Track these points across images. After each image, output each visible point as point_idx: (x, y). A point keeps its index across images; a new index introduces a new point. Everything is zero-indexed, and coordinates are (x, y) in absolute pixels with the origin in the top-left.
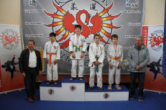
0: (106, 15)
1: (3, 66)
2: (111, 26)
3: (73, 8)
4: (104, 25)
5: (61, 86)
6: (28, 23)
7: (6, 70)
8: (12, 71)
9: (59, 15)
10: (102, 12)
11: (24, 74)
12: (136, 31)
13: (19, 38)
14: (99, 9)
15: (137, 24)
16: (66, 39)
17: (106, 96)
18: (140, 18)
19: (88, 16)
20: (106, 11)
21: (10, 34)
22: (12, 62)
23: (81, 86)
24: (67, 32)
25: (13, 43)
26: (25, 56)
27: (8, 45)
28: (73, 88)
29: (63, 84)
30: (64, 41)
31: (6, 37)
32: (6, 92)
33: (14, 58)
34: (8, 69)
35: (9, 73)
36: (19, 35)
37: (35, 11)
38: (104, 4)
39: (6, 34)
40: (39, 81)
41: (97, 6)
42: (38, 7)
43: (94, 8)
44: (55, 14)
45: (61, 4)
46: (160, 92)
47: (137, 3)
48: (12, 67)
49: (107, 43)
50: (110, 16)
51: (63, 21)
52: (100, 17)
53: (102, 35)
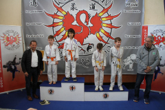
1: (4, 66)
2: (111, 26)
4: (104, 25)
6: (29, 24)
7: (8, 70)
8: (14, 71)
11: (26, 73)
13: (21, 39)
14: (99, 9)
15: (137, 24)
17: (106, 96)
19: (88, 16)
21: (11, 34)
22: (14, 63)
23: (80, 86)
25: (14, 43)
26: (27, 56)
27: (9, 46)
28: (72, 88)
29: (62, 84)
31: (8, 38)
32: (7, 92)
33: (15, 58)
34: (10, 69)
35: (10, 73)
36: (20, 36)
38: (104, 4)
39: (7, 35)
40: (40, 81)
41: (97, 6)
42: (39, 8)
43: (94, 8)
44: (56, 14)
45: (61, 5)
46: (160, 92)
47: (137, 3)
48: (13, 67)
49: (106, 43)
50: (109, 16)
51: (63, 22)
52: (100, 17)
53: (102, 35)
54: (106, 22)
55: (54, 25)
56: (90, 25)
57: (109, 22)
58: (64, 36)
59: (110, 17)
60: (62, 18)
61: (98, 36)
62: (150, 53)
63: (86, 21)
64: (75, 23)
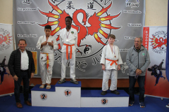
0: (105, 15)
2: (110, 27)
3: (69, 7)
4: (103, 25)
5: (54, 90)
10: (101, 11)
12: (136, 32)
14: (97, 8)
15: (137, 25)
17: (104, 102)
18: (140, 18)
19: (85, 15)
20: (104, 10)
21: (1, 33)
22: (3, 64)
23: (76, 91)
25: (4, 43)
28: (68, 93)
36: (11, 35)
37: (28, 9)
40: (32, 85)
42: (32, 6)
43: (92, 7)
44: (51, 13)
45: (57, 3)
46: (162, 98)
47: (138, 3)
48: (2, 69)
49: (105, 44)
50: (108, 16)
51: (58, 21)
52: (98, 17)
54: (104, 22)
56: (88, 25)
57: (108, 22)
59: (109, 18)
60: (57, 17)
61: (96, 37)
62: (140, 53)
63: (83, 21)
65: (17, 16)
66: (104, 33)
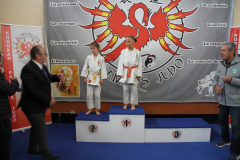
0: (175, 11)
2: (182, 28)
4: (171, 26)
5: (108, 120)
6: (54, 24)
9: (102, 11)
15: (221, 25)
16: (114, 48)
17: (177, 135)
19: (147, 12)
21: (28, 40)
23: (139, 120)
24: (115, 38)
27: (25, 57)
28: (126, 123)
29: (111, 116)
30: (110, 51)
31: (23, 45)
37: (66, 4)
39: (22, 41)
40: (72, 112)
44: (97, 9)
49: (175, 54)
50: (180, 12)
51: (108, 20)
52: (165, 14)
53: (168, 41)
54: (174, 22)
55: (94, 26)
56: (150, 26)
57: (179, 22)
58: (110, 42)
59: (181, 15)
60: (107, 15)
61: (163, 43)
63: (144, 21)
64: (127, 23)
65: (49, 14)
66: (174, 37)
